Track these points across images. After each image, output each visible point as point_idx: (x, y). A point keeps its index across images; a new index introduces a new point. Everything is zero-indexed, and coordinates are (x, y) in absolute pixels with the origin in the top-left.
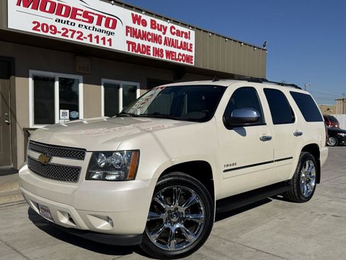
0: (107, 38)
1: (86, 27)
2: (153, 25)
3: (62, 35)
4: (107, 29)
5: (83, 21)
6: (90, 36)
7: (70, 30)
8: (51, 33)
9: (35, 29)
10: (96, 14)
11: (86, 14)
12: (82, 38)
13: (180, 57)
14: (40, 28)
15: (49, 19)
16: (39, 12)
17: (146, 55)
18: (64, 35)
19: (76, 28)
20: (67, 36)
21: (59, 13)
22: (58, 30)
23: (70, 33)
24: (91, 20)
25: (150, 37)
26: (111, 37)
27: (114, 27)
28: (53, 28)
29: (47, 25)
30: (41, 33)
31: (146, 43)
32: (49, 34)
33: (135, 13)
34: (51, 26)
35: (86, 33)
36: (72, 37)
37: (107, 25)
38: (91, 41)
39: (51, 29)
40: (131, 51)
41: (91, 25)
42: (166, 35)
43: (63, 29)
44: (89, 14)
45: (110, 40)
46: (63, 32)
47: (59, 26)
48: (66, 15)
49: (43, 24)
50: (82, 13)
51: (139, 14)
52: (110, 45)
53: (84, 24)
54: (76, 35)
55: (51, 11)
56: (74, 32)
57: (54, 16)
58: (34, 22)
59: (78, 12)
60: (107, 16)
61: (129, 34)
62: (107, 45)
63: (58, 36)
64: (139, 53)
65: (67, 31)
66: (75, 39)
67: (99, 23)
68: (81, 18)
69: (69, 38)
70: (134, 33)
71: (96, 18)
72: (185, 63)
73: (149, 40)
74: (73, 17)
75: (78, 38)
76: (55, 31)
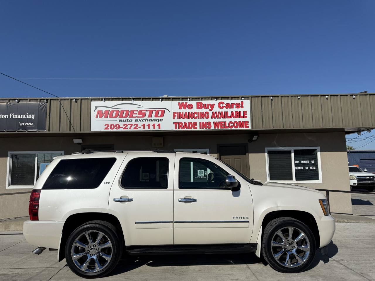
0: (157, 124)
1: (140, 120)
2: (199, 106)
3: (124, 129)
4: (156, 118)
5: (138, 117)
6: (144, 125)
7: (129, 125)
8: (116, 129)
9: (106, 128)
10: (148, 111)
11: (140, 113)
12: (138, 127)
13: (231, 125)
14: (109, 127)
15: (115, 121)
16: (109, 119)
17: (192, 129)
18: (125, 128)
19: (133, 123)
20: (127, 129)
21: (121, 116)
22: (120, 126)
23: (129, 127)
24: (144, 115)
25: (195, 115)
26: (160, 122)
27: (162, 115)
28: (117, 126)
29: (113, 125)
30: (110, 130)
31: (192, 120)
32: (115, 130)
33: (181, 102)
34: (116, 125)
35: (140, 124)
36: (130, 128)
37: (156, 115)
38: (144, 128)
39: (116, 127)
40: (178, 129)
41: (144, 118)
42: (213, 111)
43: (124, 125)
44: (143, 112)
45: (159, 125)
46: (124, 127)
47: (121, 124)
48: (126, 116)
49: (111, 125)
50: (137, 112)
51: (184, 102)
52: (159, 128)
53: (139, 119)
54: (133, 127)
55: (116, 116)
56: (132, 125)
57: (118, 119)
58: (106, 125)
59: (135, 112)
60: (156, 110)
61: (176, 117)
62: (157, 129)
63: (121, 130)
64: (185, 129)
65: (127, 126)
66: (132, 129)
67: (150, 116)
68: (137, 115)
69: (129, 130)
70: (180, 116)
71: (148, 113)
72: (238, 128)
73: (195, 118)
74: (131, 116)
75: (135, 128)
76: (119, 127)
